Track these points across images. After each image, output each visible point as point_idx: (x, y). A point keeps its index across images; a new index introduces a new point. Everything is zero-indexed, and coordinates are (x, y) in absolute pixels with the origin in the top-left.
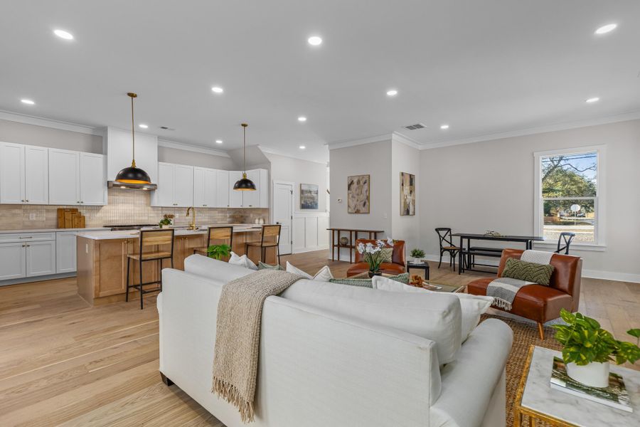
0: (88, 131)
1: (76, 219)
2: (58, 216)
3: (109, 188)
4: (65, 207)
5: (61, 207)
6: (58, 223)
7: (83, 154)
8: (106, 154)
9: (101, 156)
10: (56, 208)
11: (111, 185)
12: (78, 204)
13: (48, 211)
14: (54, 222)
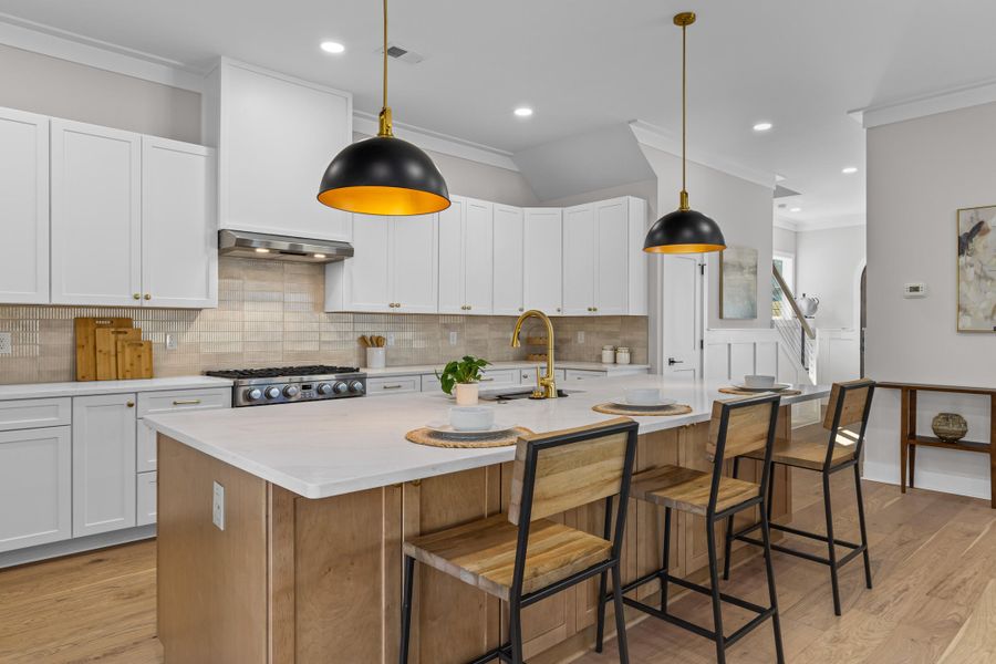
0: (160, 74)
1: (128, 350)
2: (75, 339)
3: (222, 252)
4: (97, 313)
5: (85, 313)
6: (75, 363)
7: (151, 140)
8: (213, 144)
9: (202, 150)
10: (71, 315)
11: (229, 243)
12: (136, 303)
13: (47, 325)
14: (64, 362)
